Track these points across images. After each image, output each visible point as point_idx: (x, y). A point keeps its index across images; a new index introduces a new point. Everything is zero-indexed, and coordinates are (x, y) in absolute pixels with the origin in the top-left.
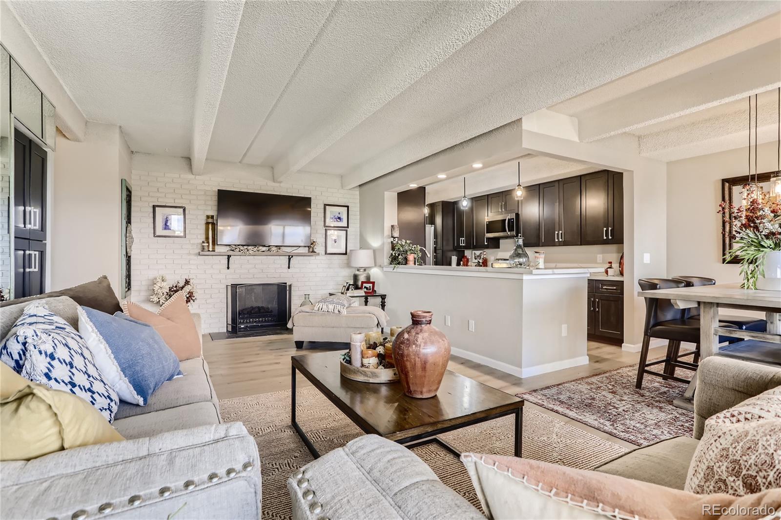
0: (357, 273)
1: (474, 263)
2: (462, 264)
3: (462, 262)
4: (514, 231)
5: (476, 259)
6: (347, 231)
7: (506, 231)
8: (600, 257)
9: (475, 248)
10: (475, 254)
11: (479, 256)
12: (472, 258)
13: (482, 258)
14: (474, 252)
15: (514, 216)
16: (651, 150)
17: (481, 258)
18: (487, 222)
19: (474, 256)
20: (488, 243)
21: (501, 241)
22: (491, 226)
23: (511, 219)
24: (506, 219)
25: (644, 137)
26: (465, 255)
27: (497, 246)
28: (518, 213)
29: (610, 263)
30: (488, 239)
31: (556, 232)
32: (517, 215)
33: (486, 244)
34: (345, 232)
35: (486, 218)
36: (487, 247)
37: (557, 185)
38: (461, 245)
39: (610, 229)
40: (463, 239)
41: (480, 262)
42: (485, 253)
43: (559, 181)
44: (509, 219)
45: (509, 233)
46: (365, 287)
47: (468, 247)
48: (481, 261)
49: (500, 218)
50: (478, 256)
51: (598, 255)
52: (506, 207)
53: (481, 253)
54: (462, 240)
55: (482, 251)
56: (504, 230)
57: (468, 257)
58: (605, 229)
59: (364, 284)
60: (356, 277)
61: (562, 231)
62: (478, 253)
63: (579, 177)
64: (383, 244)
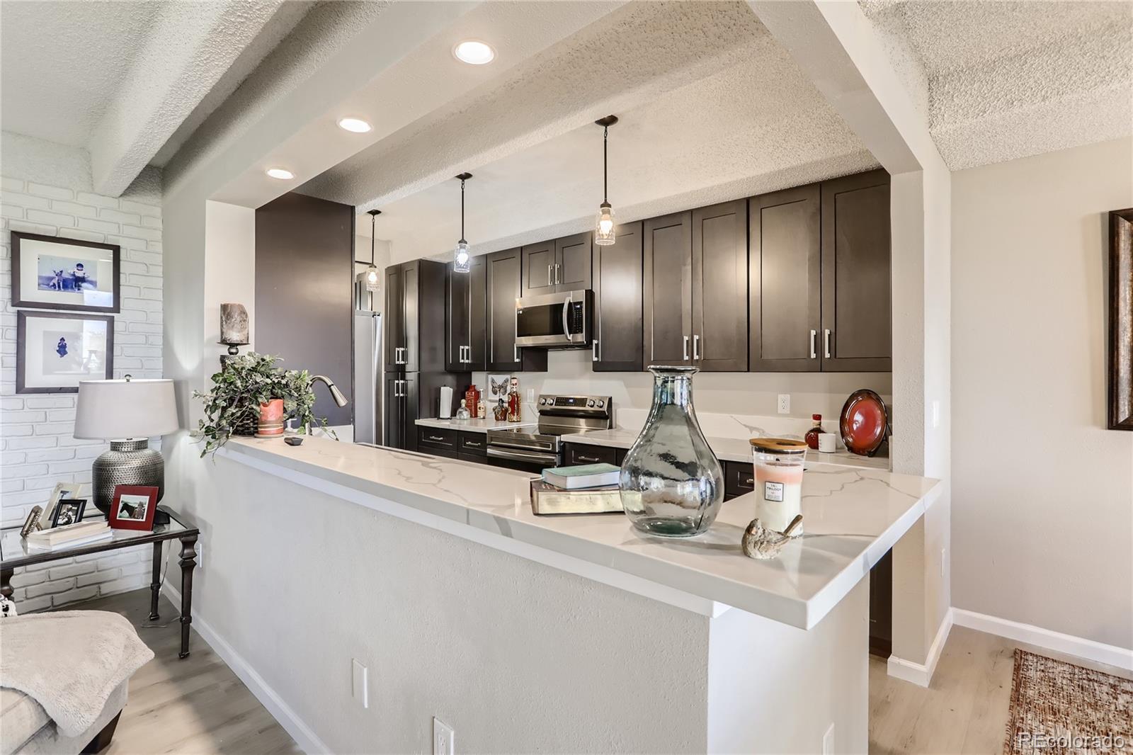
0: (113, 456)
1: (491, 401)
2: (463, 405)
3: (463, 401)
4: (582, 332)
5: (495, 393)
6: (111, 322)
7: (562, 332)
8: (784, 400)
9: (494, 368)
10: (493, 381)
11: (503, 388)
12: (486, 390)
13: (508, 392)
14: (490, 376)
15: (580, 296)
16: (966, 115)
17: (506, 391)
18: (519, 310)
19: (490, 387)
20: (522, 360)
21: (551, 355)
22: (527, 321)
23: (576, 303)
24: (563, 304)
25: (945, 77)
26: (473, 384)
27: (542, 366)
28: (591, 291)
29: (818, 417)
30: (523, 350)
31: (686, 338)
32: (590, 295)
33: (517, 360)
34: (105, 323)
35: (517, 300)
36: (520, 368)
37: (686, 221)
38: (461, 361)
39: (827, 332)
40: (467, 347)
41: (503, 402)
42: (514, 381)
43: (691, 212)
44: (570, 304)
45: (570, 337)
46: (127, 507)
47: (478, 366)
48: (506, 398)
49: (548, 300)
50: (500, 387)
51: (781, 397)
52: (563, 279)
53: (506, 381)
54: (463, 350)
55: (508, 376)
56: (558, 330)
57: (478, 388)
58: (813, 333)
59: (125, 498)
60: (102, 472)
61: (700, 335)
62: (500, 379)
63: (745, 201)
64: (202, 363)
